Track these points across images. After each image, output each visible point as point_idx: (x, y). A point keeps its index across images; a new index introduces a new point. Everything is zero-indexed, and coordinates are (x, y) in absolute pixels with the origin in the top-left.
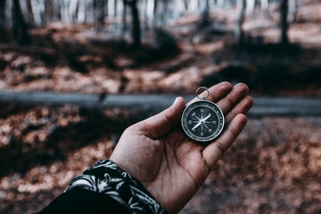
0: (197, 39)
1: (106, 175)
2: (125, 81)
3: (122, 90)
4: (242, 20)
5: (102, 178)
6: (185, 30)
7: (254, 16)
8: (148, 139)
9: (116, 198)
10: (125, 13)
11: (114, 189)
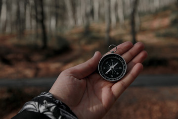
0: (83, 42)
1: (45, 101)
2: (38, 69)
3: (36, 75)
4: (109, 30)
5: (42, 104)
6: (75, 37)
7: (116, 28)
8: (75, 79)
9: (50, 117)
10: (37, 27)
11: (49, 111)
